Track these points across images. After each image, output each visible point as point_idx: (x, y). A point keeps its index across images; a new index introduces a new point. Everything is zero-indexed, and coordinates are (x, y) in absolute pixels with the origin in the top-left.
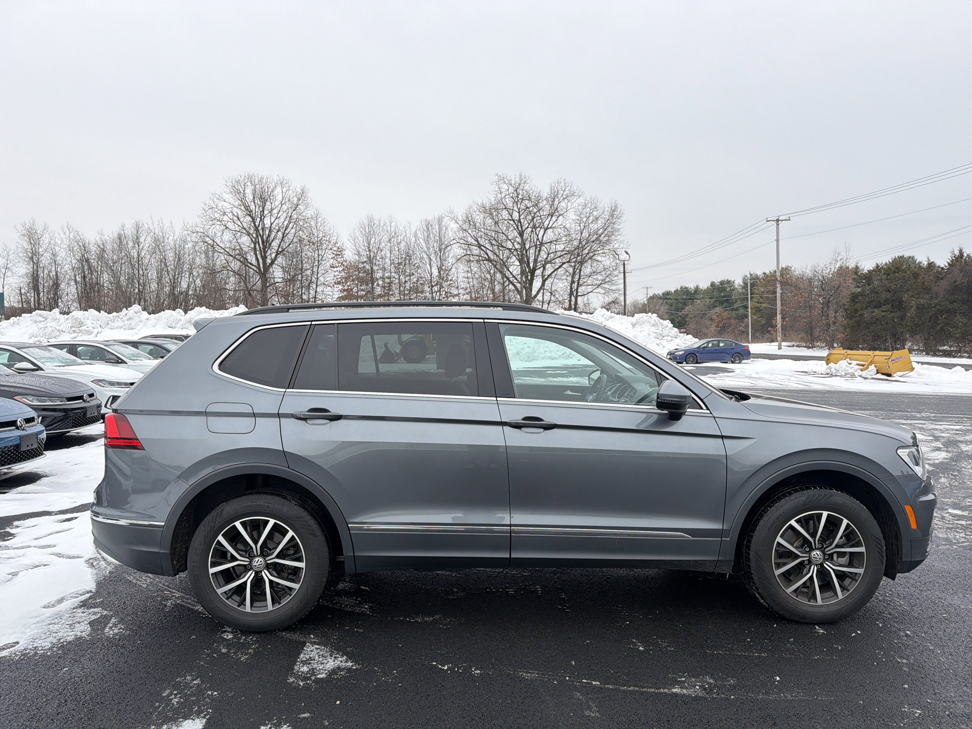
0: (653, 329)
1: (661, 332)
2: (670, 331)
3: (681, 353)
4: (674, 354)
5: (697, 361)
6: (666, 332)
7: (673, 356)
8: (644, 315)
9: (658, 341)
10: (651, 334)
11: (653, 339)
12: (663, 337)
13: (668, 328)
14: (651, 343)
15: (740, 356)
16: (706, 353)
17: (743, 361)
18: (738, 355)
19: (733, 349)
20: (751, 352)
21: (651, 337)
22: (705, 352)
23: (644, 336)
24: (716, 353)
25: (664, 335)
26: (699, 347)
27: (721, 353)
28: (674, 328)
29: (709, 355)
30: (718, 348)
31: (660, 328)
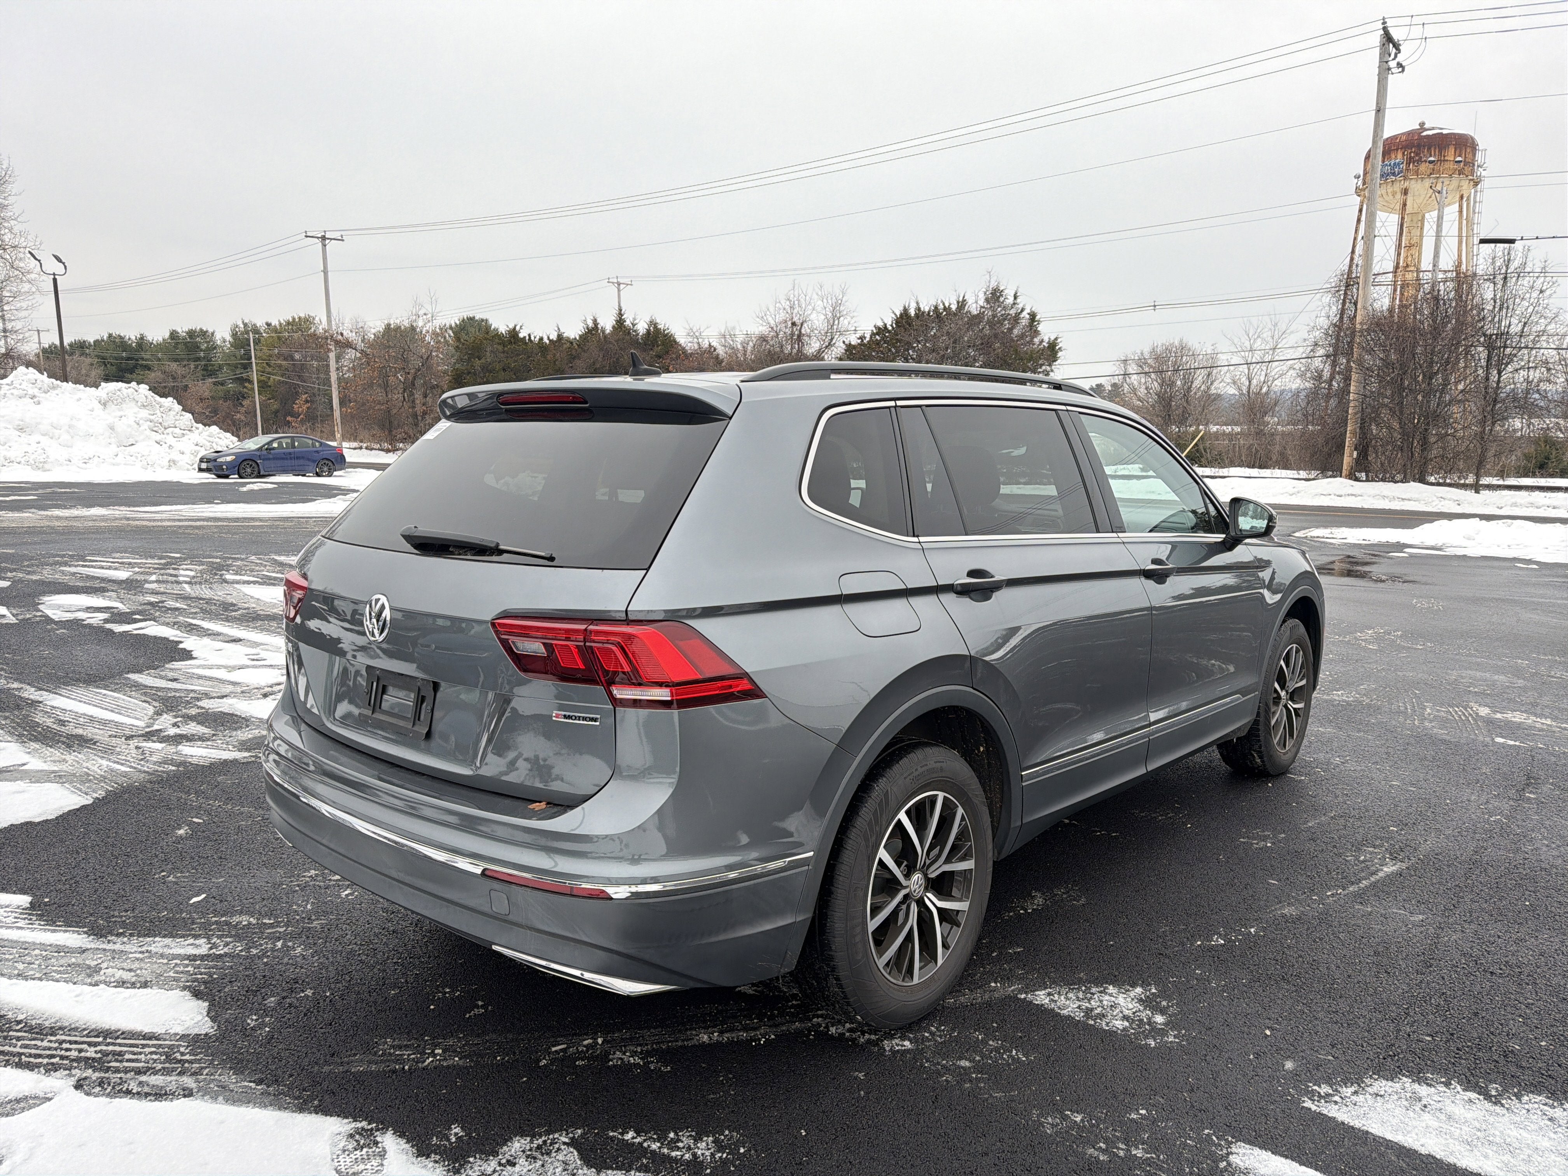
0: (144, 413)
1: (161, 420)
2: (177, 417)
3: (229, 459)
4: (215, 460)
5: (259, 473)
6: (170, 419)
7: (215, 463)
8: (120, 385)
9: (158, 437)
10: (141, 422)
11: (148, 432)
12: (165, 428)
13: (172, 413)
14: (144, 440)
15: (330, 464)
16: (274, 459)
17: (335, 473)
18: (327, 462)
19: (317, 452)
20: (348, 459)
21: (142, 428)
22: (271, 456)
23: (129, 426)
24: (291, 459)
25: (166, 424)
26: (260, 449)
27: (298, 458)
28: (184, 413)
29: (279, 463)
30: (292, 450)
31: (158, 411)
